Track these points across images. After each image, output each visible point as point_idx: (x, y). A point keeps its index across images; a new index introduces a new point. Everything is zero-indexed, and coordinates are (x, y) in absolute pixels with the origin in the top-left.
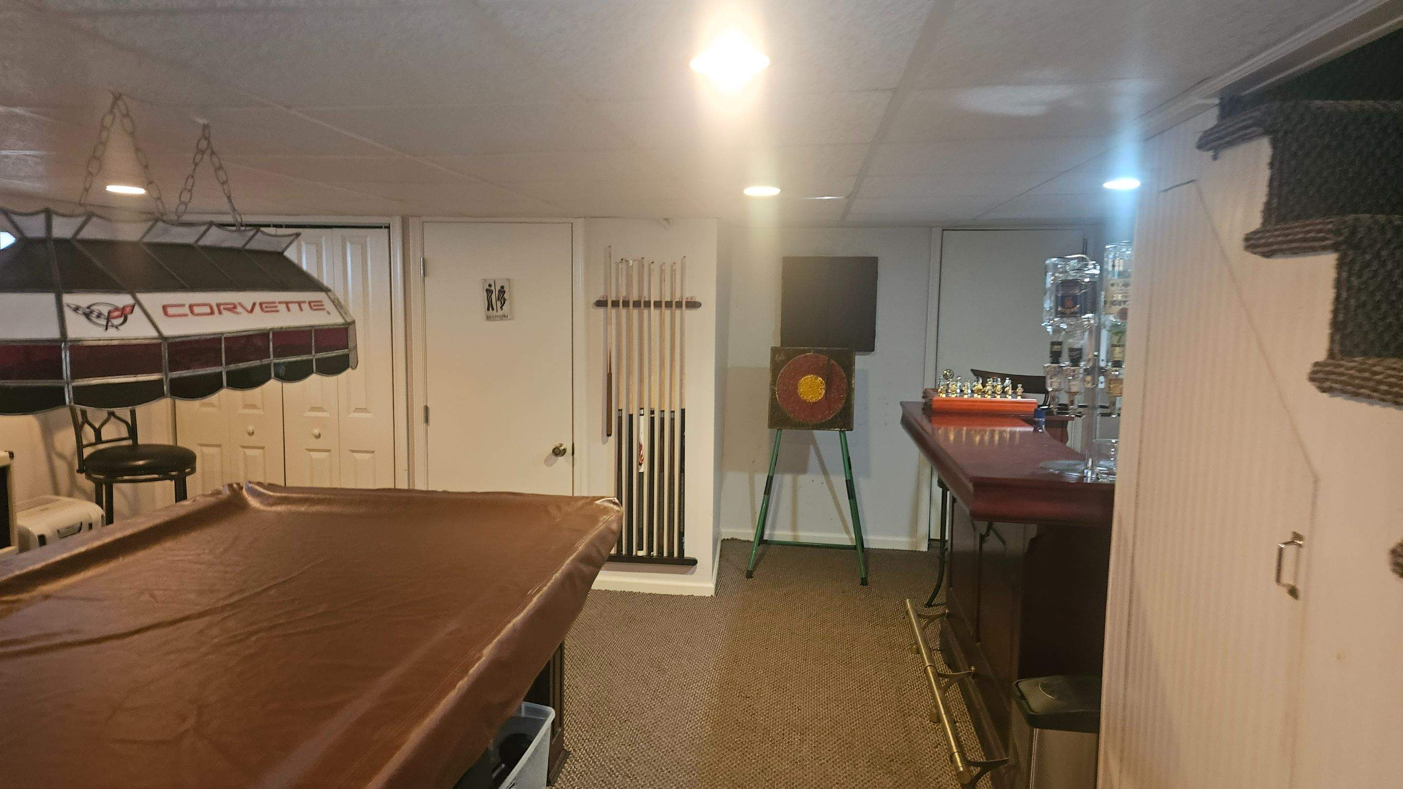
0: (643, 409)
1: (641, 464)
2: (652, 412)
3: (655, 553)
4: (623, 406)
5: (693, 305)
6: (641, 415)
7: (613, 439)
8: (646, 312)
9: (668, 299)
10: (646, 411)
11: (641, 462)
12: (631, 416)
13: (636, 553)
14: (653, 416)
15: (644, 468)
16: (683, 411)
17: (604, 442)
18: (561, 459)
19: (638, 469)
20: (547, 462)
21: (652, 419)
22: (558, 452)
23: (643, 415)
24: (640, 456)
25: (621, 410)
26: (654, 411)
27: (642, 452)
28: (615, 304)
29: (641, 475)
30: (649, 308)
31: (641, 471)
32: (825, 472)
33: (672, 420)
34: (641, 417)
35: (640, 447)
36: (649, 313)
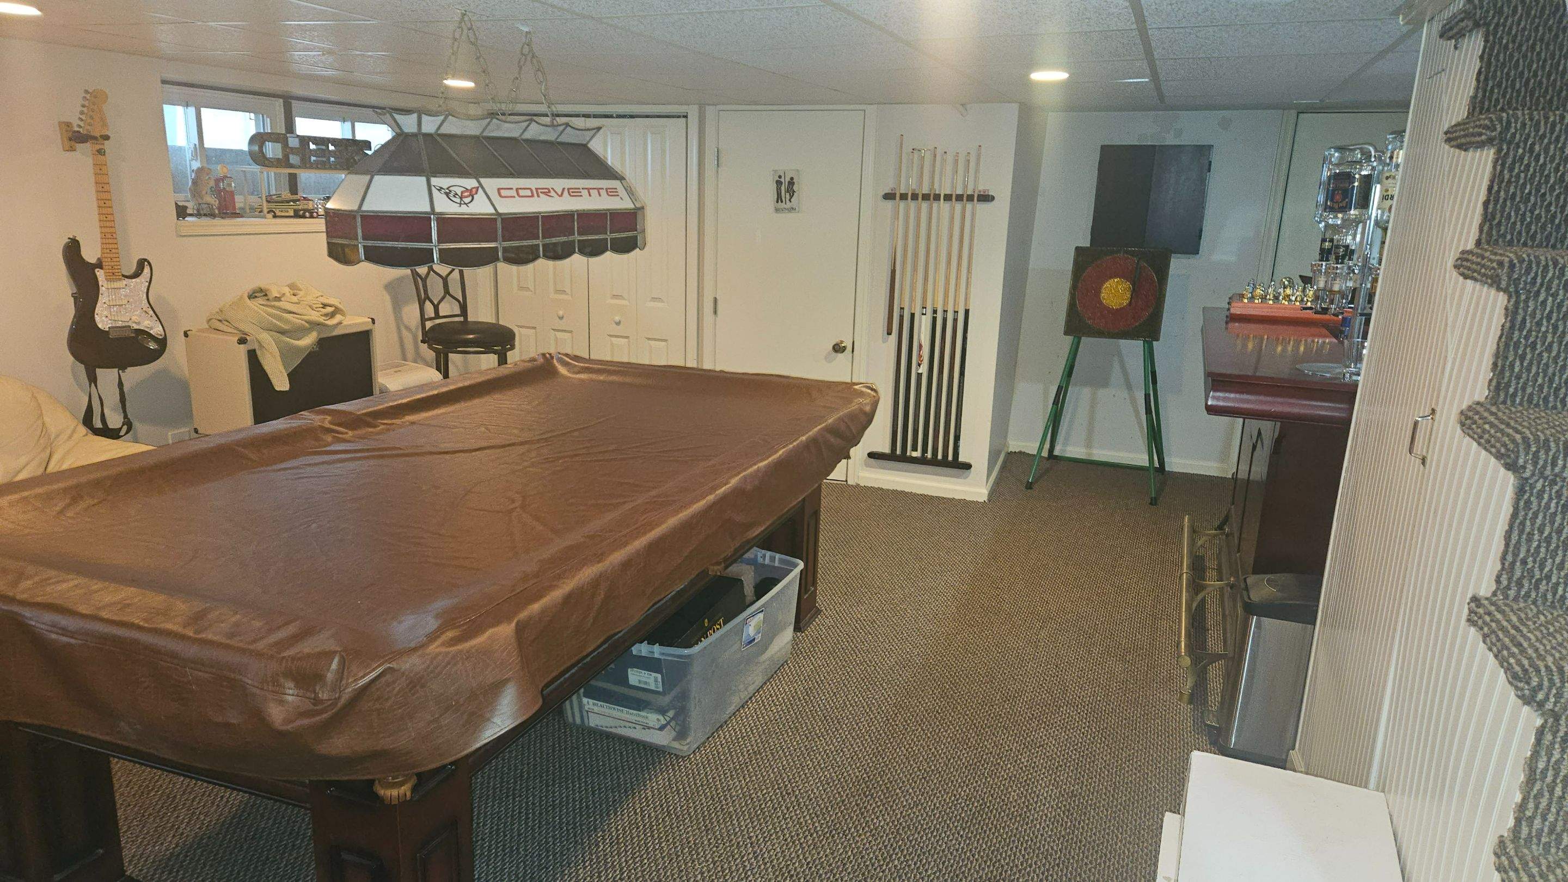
0: (926, 308)
1: (919, 365)
2: (935, 312)
3: (929, 455)
4: (905, 304)
5: (986, 198)
6: (923, 314)
7: (894, 337)
8: (935, 206)
9: (959, 192)
10: (929, 311)
11: (920, 362)
12: (913, 315)
13: (910, 453)
14: (935, 315)
15: (924, 369)
16: (967, 312)
17: (885, 341)
18: (840, 356)
19: (917, 369)
20: (827, 356)
21: (934, 319)
22: (838, 348)
23: (925, 314)
24: (920, 356)
25: (903, 308)
26: (937, 310)
27: (922, 351)
28: (904, 197)
29: (919, 376)
30: (939, 202)
31: (920, 371)
33: (955, 320)
34: (924, 316)
35: (920, 346)
36: (939, 207)
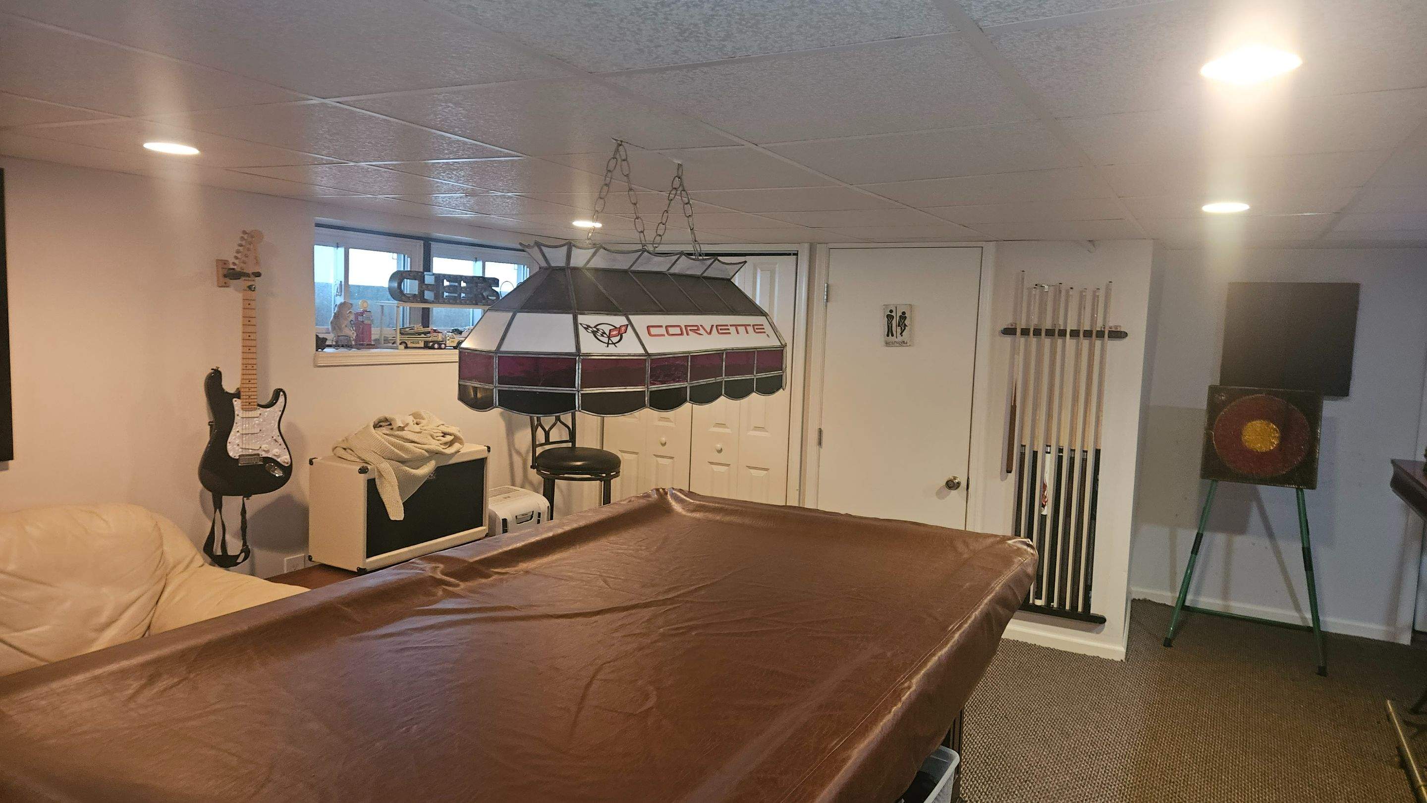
0: (1050, 446)
1: (1044, 506)
2: (1061, 450)
3: (1055, 604)
4: (1027, 442)
5: (1118, 335)
6: (1047, 453)
7: (1013, 477)
8: (1060, 341)
9: (1087, 328)
10: (1054, 449)
11: (1044, 503)
12: (1035, 454)
13: (1033, 601)
14: (1061, 454)
15: (1047, 511)
16: (1098, 452)
17: (1003, 479)
18: (954, 493)
19: (1040, 511)
20: (939, 494)
21: (1060, 459)
22: (952, 485)
23: (1049, 453)
24: (1043, 497)
25: (1025, 446)
26: (1063, 449)
27: (1046, 492)
28: (1025, 332)
29: (1043, 518)
30: (1064, 338)
31: (1044, 513)
32: (1271, 535)
33: (1084, 461)
34: (1047, 455)
35: (1044, 487)
36: (1064, 343)
